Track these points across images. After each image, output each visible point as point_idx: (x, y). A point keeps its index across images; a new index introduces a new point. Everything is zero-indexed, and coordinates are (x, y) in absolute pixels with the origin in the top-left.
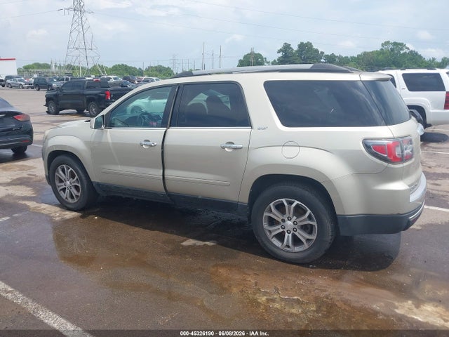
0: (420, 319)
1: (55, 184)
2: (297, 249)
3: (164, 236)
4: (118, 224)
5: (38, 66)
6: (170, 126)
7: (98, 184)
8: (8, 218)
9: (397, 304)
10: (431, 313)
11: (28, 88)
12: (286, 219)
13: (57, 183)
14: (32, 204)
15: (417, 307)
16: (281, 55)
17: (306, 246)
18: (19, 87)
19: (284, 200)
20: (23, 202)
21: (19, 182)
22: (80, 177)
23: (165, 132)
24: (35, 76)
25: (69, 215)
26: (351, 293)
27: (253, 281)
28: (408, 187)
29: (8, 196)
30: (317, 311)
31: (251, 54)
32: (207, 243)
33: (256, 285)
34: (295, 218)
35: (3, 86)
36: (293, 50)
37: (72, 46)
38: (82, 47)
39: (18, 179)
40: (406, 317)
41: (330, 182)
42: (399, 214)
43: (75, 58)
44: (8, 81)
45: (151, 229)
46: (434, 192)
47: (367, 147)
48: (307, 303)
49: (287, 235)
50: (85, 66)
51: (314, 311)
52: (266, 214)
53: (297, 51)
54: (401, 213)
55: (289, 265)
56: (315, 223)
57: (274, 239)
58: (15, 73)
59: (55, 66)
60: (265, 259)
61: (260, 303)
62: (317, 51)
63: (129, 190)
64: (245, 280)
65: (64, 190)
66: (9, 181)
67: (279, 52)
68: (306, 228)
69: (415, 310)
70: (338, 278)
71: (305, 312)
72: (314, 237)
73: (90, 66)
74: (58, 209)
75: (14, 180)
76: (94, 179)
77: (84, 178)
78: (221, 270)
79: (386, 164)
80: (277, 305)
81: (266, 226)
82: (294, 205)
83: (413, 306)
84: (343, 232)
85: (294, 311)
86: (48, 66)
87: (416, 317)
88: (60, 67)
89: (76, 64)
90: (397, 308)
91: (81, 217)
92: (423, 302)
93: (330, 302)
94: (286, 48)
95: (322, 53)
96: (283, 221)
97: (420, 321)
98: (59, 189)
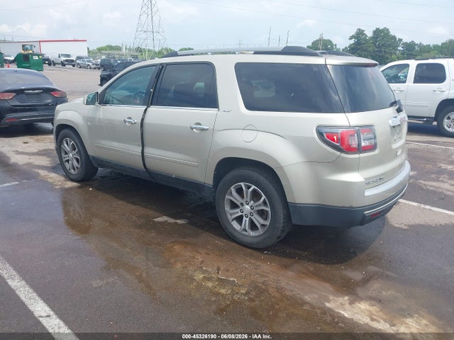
0: (346, 315)
1: (61, 156)
2: (252, 234)
3: (142, 211)
4: (108, 197)
5: (110, 48)
6: (151, 105)
7: (94, 158)
8: (17, 183)
9: (331, 297)
10: (362, 311)
11: (95, 68)
12: (244, 203)
13: (63, 155)
14: (42, 173)
15: (351, 303)
16: (352, 41)
17: (261, 231)
18: (87, 67)
19: (242, 184)
20: (37, 171)
21: (43, 152)
22: (79, 150)
23: (146, 110)
24: (104, 57)
25: (70, 184)
26: (291, 283)
27: (200, 260)
28: (364, 180)
29: (28, 164)
30: (245, 294)
31: (320, 40)
32: (179, 221)
33: (202, 263)
34: (252, 202)
35: (74, 66)
36: (366, 36)
37: (140, 29)
38: (149, 30)
39: (44, 150)
40: (334, 311)
41: (281, 168)
42: (351, 207)
43: (142, 41)
44: (78, 61)
45: (134, 203)
46: (448, 193)
47: (320, 134)
48: (239, 286)
49: (244, 218)
50: (151, 48)
51: (242, 294)
52: (227, 197)
53: (371, 38)
54: (354, 206)
55: (245, 249)
56: (268, 209)
57: (234, 222)
58: (85, 54)
59: (126, 48)
60: (224, 241)
61: (195, 280)
62: (394, 37)
63: (117, 165)
64: (194, 258)
65: (68, 161)
66: (36, 151)
67: (351, 38)
68: (262, 213)
69: (347, 306)
70: (286, 267)
71: (233, 293)
72: (267, 223)
73: (157, 50)
74: (63, 178)
75: (40, 151)
76: (90, 153)
77: (82, 151)
78: (177, 247)
79: (339, 153)
80: (210, 284)
81: (227, 208)
82: (251, 190)
83: (348, 302)
84: (295, 221)
85: (223, 291)
86: (118, 48)
87: (342, 312)
88: (130, 49)
89: (143, 47)
90: (329, 302)
91: (79, 187)
92: (360, 299)
93: (263, 287)
94: (359, 34)
95: (400, 40)
96: (242, 204)
97: (345, 317)
98: (64, 160)
